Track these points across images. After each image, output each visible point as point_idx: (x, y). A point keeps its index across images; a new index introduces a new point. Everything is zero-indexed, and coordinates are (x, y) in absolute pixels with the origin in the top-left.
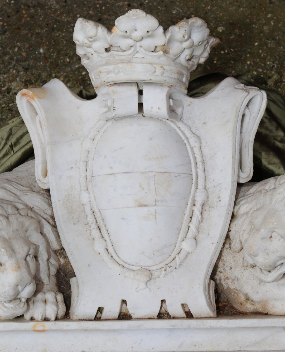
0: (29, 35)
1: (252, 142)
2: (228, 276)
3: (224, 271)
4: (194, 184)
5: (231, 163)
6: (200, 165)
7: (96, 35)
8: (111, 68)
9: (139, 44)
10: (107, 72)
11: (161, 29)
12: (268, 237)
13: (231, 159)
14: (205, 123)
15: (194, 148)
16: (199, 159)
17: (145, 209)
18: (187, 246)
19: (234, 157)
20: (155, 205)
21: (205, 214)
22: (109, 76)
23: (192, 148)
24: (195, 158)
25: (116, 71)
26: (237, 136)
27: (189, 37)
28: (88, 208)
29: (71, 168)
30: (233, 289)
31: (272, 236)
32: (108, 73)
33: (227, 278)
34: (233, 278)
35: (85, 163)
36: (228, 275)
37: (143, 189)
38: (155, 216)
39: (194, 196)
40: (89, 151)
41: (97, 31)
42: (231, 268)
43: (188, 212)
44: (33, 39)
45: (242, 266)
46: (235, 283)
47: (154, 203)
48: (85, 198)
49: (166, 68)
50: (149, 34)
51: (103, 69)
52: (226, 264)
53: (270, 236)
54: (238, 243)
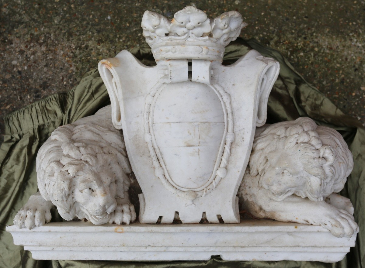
0: (100, 6)
1: (267, 98)
3: (244, 189)
4: (225, 130)
5: (252, 114)
6: (230, 115)
7: (159, 24)
8: (169, 48)
9: (191, 31)
10: (166, 51)
11: (208, 21)
12: (281, 173)
13: (253, 111)
14: (234, 85)
15: (226, 103)
16: (229, 111)
17: (192, 148)
18: (220, 173)
19: (254, 110)
20: (199, 145)
21: (233, 150)
22: (167, 53)
23: (224, 103)
24: (227, 110)
25: (174, 51)
27: (228, 26)
28: (150, 146)
29: (138, 117)
30: (251, 202)
31: (284, 172)
32: (167, 52)
33: (247, 194)
34: (251, 194)
35: (148, 114)
36: (248, 192)
37: (190, 134)
38: (199, 153)
39: (225, 138)
40: (151, 105)
41: (160, 21)
42: (250, 187)
43: (221, 149)
44: (103, 9)
45: (258, 186)
46: (252, 198)
47: (198, 144)
48: (148, 138)
49: (210, 48)
50: (200, 25)
51: (163, 48)
52: (246, 184)
53: (282, 172)
54: (255, 171)
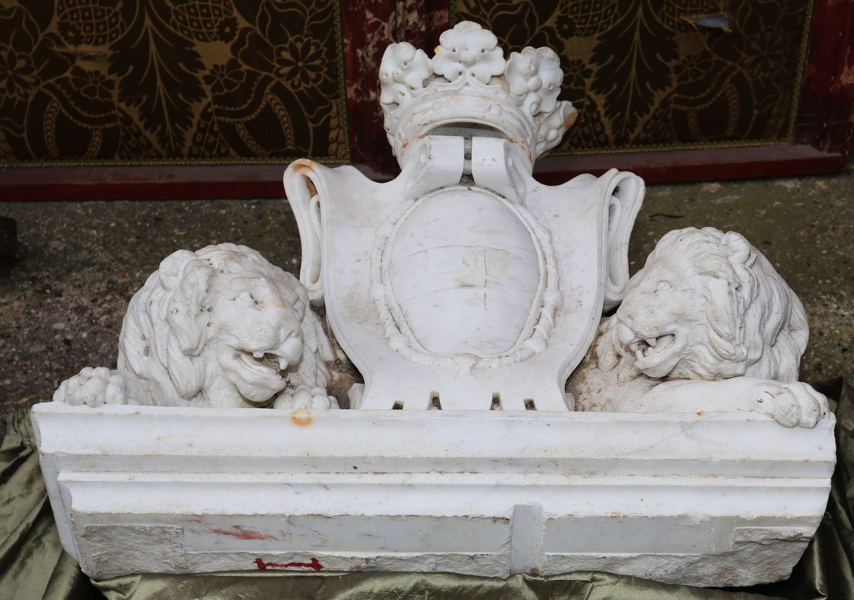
2: (596, 402)
3: (588, 397)
4: (541, 280)
5: (596, 258)
6: (550, 260)
8: (429, 104)
10: (423, 111)
11: (500, 51)
12: (652, 292)
13: (596, 253)
14: (557, 216)
15: (542, 240)
16: (549, 252)
17: (469, 292)
18: (534, 345)
19: (600, 251)
20: (485, 287)
22: (426, 116)
23: (539, 241)
24: (544, 253)
25: (437, 106)
26: (604, 224)
29: (358, 261)
31: (658, 289)
32: (425, 111)
33: (594, 406)
35: (380, 252)
37: (468, 266)
38: (485, 300)
39: (542, 296)
40: (387, 238)
42: (600, 391)
43: (533, 312)
45: (616, 383)
47: (484, 284)
48: (379, 292)
51: (417, 109)
53: (654, 290)
